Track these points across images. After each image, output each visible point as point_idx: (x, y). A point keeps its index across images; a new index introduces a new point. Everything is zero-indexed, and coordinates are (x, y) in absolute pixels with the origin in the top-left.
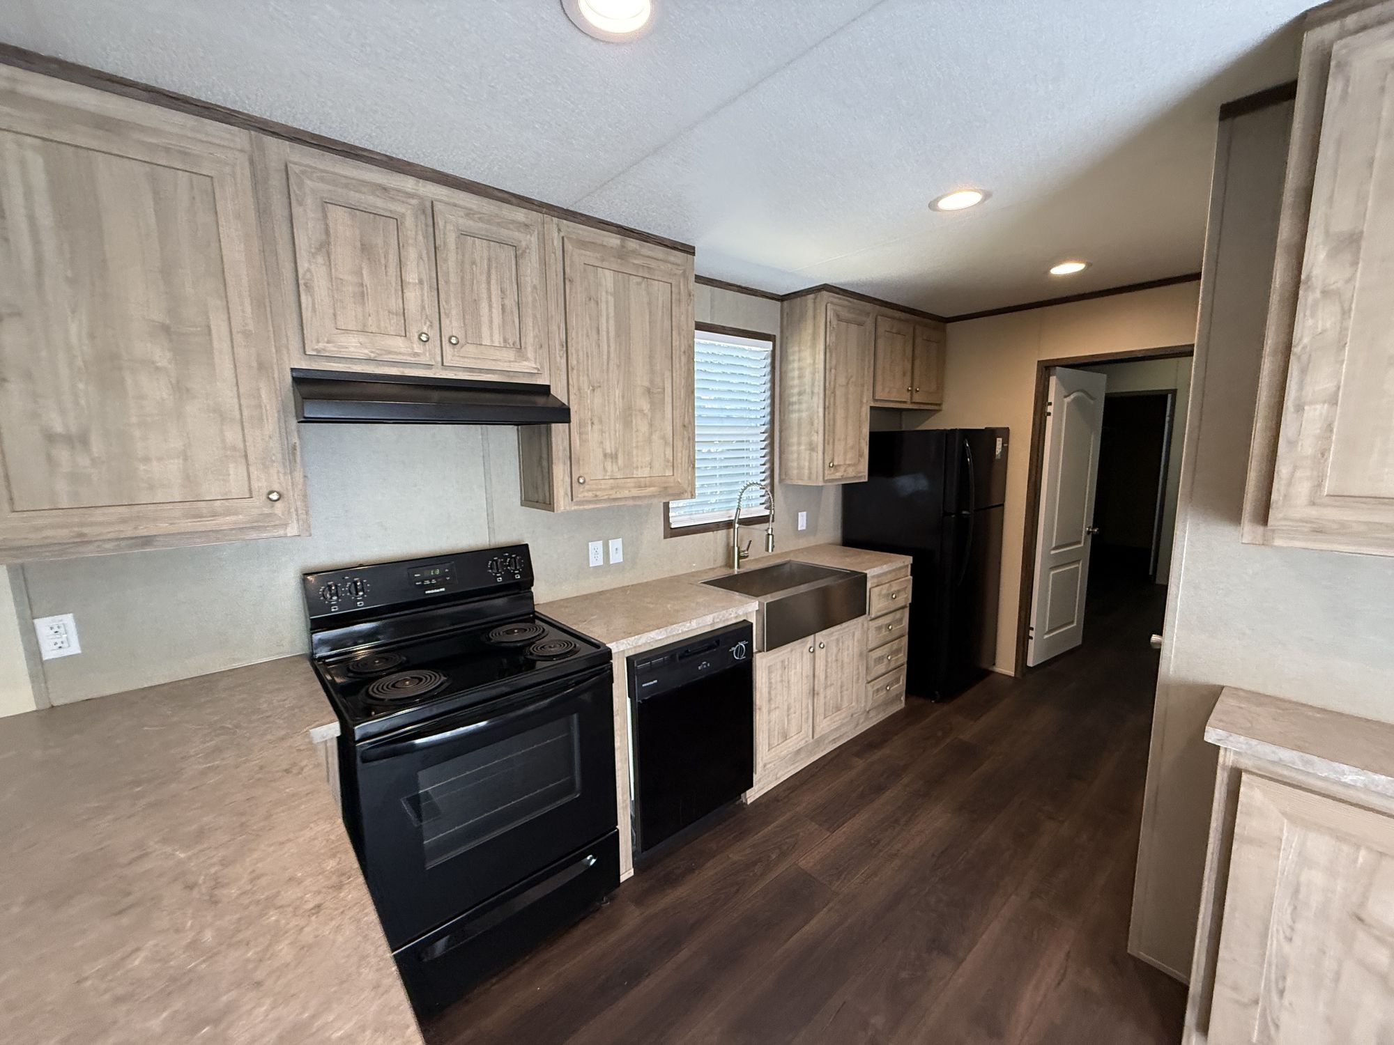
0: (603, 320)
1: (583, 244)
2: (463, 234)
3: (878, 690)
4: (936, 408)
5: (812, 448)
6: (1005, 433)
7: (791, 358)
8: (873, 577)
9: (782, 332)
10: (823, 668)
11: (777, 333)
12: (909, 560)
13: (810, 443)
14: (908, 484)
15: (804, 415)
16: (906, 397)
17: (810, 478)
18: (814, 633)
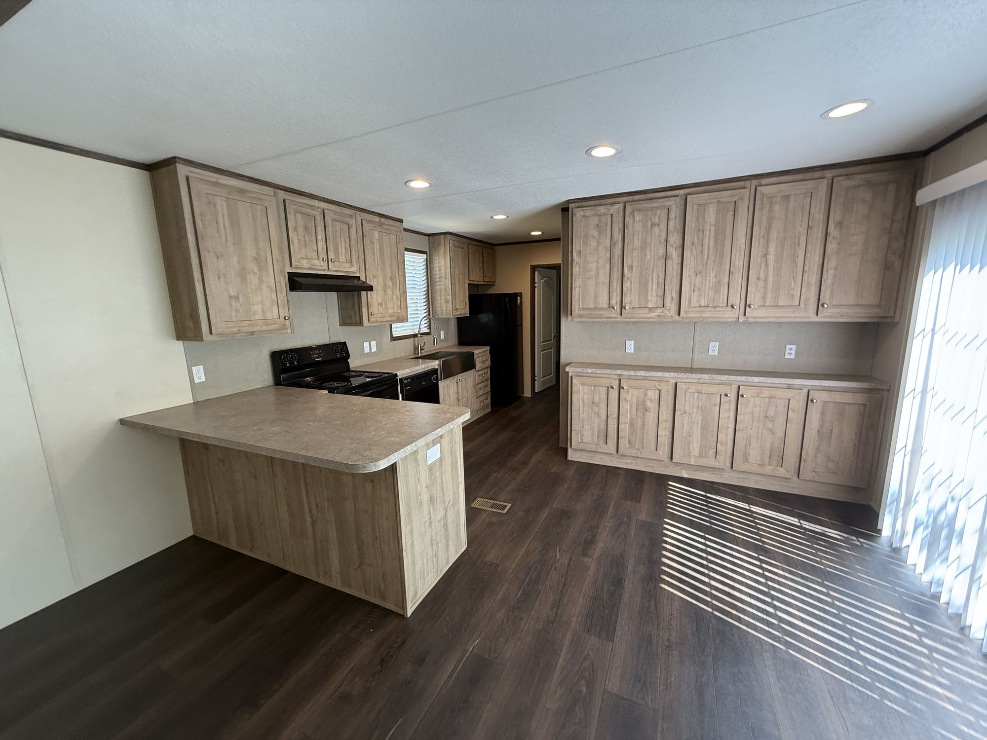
0: (375, 250)
1: (369, 221)
2: (334, 220)
3: (480, 402)
4: (493, 283)
5: (447, 301)
6: (520, 294)
7: (434, 262)
8: (477, 354)
9: (430, 250)
10: (461, 390)
11: (427, 250)
12: (488, 348)
13: (446, 299)
14: (484, 318)
15: (442, 287)
16: (481, 279)
17: (446, 315)
18: (457, 374)
